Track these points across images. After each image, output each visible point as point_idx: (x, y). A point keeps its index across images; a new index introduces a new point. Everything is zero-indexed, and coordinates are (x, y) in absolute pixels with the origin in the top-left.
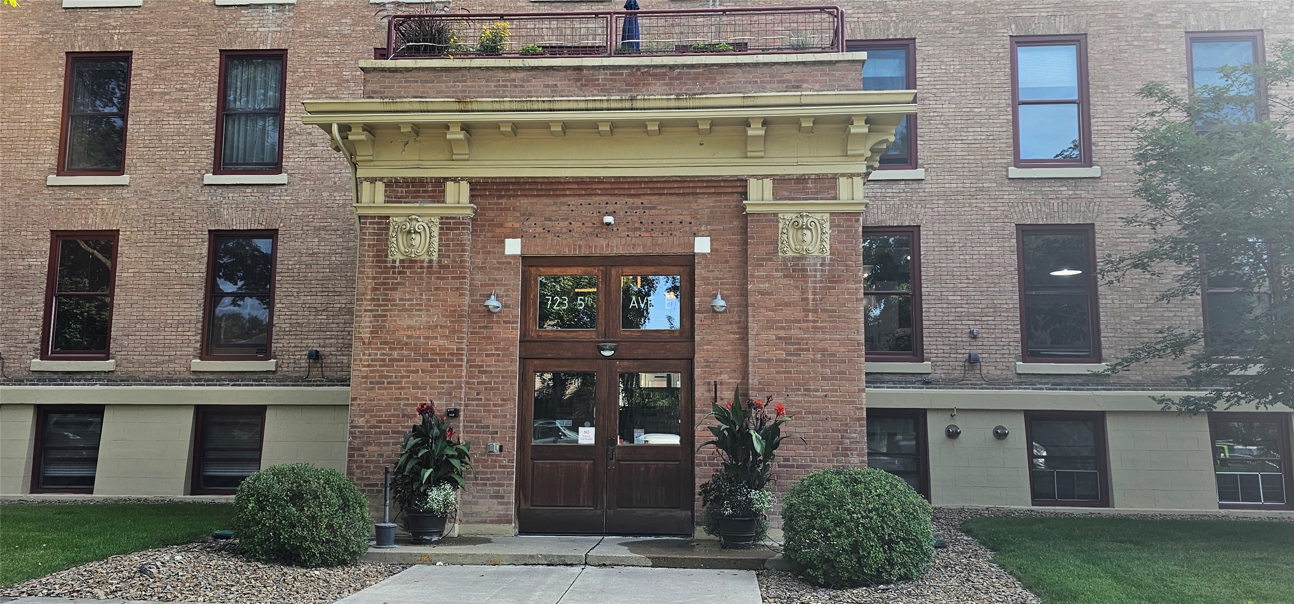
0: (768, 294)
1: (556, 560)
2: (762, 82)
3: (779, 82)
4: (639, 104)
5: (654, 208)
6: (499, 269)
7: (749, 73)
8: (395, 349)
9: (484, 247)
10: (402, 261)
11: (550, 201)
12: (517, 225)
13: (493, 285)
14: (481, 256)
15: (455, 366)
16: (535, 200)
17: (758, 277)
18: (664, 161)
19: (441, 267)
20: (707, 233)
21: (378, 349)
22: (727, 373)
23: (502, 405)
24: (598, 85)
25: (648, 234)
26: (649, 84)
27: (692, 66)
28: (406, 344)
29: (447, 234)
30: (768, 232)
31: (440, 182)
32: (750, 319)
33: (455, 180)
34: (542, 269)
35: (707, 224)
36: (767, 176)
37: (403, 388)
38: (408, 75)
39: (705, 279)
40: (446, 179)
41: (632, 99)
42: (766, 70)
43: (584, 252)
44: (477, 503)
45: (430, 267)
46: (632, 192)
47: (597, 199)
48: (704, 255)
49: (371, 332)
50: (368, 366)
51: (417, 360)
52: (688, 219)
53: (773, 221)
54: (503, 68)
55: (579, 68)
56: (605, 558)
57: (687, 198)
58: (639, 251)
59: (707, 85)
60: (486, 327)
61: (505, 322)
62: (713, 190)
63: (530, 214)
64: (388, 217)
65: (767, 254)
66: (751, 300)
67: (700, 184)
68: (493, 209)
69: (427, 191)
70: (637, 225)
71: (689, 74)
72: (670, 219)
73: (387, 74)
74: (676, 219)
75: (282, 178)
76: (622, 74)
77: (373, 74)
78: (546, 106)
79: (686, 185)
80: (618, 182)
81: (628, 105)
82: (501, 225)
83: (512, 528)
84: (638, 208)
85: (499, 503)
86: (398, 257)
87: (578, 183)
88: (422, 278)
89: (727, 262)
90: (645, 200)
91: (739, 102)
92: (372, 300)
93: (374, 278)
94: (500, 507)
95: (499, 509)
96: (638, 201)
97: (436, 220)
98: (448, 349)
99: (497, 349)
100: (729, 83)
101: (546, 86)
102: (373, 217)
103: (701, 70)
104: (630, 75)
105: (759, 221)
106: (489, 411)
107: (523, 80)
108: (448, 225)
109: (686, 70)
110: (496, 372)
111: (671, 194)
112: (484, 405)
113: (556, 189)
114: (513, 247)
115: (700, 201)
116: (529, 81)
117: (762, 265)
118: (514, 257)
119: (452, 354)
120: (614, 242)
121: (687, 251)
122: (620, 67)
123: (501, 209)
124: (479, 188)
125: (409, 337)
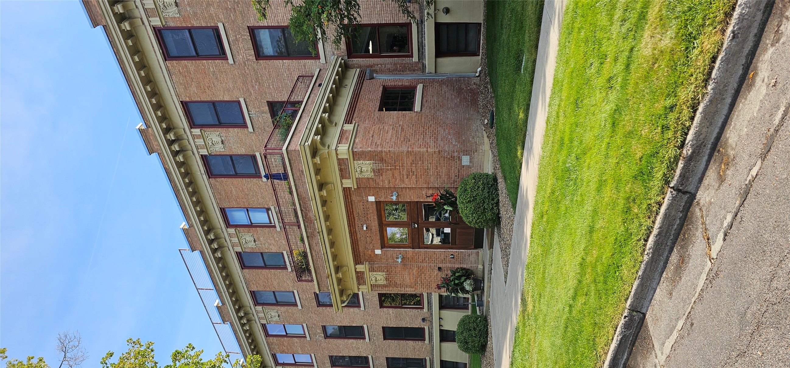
0: (389, 180)
1: (490, 272)
2: (302, 183)
3: (301, 177)
4: (320, 230)
5: (358, 213)
6: (387, 255)
7: (299, 187)
8: (417, 283)
9: (379, 259)
10: (386, 281)
11: (360, 243)
12: (370, 251)
13: (393, 257)
14: (382, 260)
15: (423, 268)
16: (360, 246)
17: (383, 184)
18: (340, 213)
19: (388, 272)
20: (367, 198)
21: (418, 286)
22: (422, 192)
23: (437, 255)
24: (313, 232)
25: (369, 215)
26: (310, 217)
27: (300, 204)
28: (416, 280)
29: (376, 270)
30: (364, 181)
31: (357, 272)
32: (400, 187)
33: (356, 269)
34: (386, 243)
35: (363, 197)
36: (341, 182)
37: (431, 281)
38: (319, 281)
39: (385, 198)
40: (355, 271)
41: (319, 233)
42: (297, 182)
43: (378, 233)
44: (471, 261)
45: (388, 274)
46: (353, 220)
47: (357, 229)
48: (375, 198)
49: (412, 288)
50: (424, 289)
51: (421, 277)
52: (361, 203)
53: (359, 180)
54: (312, 257)
55: (308, 237)
56: (489, 260)
57: (353, 203)
58: (376, 217)
59: (307, 200)
60: (408, 259)
61: (406, 254)
62: (349, 196)
63: (365, 247)
64: (371, 285)
65: (373, 181)
66: (392, 186)
67: (347, 201)
68: (365, 257)
69: (361, 276)
70: (366, 218)
71: (303, 205)
72: (362, 209)
73: (320, 286)
74: (362, 207)
75: (365, 326)
76: (307, 225)
77: (321, 289)
78: (326, 255)
79: (348, 205)
80: (350, 225)
81: (321, 233)
82: (370, 255)
83: (480, 251)
84: (359, 218)
85: (472, 255)
86: (385, 282)
87: (352, 236)
88: (392, 276)
89: (378, 191)
90: (355, 216)
91: (314, 201)
92: (401, 288)
93: (393, 287)
94: (473, 255)
95: (474, 255)
96: (356, 218)
97: (371, 273)
98: (417, 270)
99: (416, 256)
100: (304, 193)
101: (316, 246)
102: (372, 288)
103: (301, 202)
104: (307, 222)
105: (360, 184)
106: (439, 258)
107: (315, 252)
108: (372, 270)
109: (302, 206)
110: (424, 256)
111: (352, 208)
112: (437, 259)
113: (355, 242)
114: (378, 252)
115: (354, 199)
116: (315, 250)
117: (378, 183)
118: (382, 252)
119: (419, 269)
120: (373, 224)
121: (375, 203)
122: (305, 226)
123: (364, 255)
124: (357, 261)
125: (413, 279)
